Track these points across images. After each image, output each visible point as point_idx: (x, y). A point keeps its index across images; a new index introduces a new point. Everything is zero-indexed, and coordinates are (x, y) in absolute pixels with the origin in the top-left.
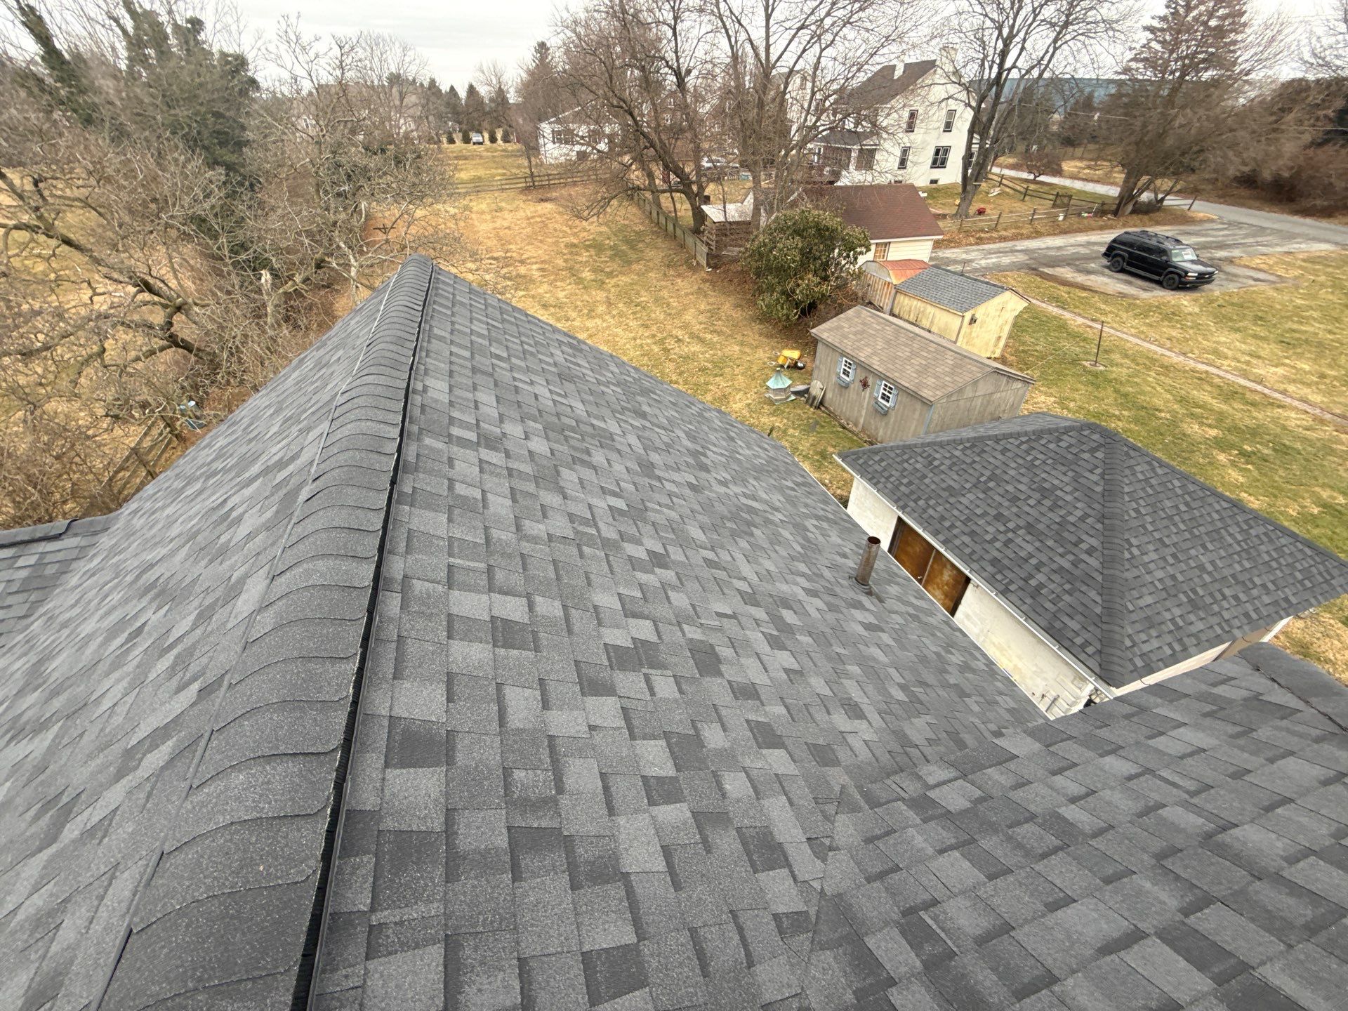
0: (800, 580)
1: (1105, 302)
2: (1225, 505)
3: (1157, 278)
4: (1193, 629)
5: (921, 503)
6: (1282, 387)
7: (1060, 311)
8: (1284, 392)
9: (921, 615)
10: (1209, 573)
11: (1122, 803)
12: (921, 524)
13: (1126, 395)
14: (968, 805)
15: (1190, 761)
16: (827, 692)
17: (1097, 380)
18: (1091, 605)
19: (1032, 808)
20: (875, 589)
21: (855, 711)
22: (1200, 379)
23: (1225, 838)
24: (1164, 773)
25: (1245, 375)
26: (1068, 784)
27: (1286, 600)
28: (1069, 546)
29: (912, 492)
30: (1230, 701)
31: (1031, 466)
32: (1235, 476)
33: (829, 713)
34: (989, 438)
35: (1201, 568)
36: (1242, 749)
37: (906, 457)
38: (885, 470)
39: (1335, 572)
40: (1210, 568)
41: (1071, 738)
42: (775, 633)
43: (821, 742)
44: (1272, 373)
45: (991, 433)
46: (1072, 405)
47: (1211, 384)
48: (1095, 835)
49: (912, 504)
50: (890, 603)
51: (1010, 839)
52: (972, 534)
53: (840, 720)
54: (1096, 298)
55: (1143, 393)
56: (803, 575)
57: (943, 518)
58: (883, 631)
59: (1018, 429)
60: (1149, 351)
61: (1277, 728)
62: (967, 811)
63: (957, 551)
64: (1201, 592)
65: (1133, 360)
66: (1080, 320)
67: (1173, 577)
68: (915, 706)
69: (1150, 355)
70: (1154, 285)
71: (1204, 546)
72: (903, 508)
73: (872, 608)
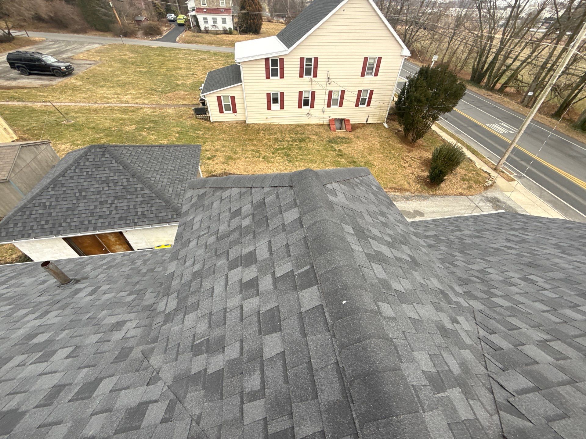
0: (26, 319)
1: (40, 91)
2: (158, 148)
3: (50, 73)
5: (64, 224)
6: (135, 102)
7: (23, 103)
8: (137, 103)
9: (111, 264)
10: (174, 170)
11: (201, 251)
12: (76, 232)
13: (94, 128)
14: (177, 300)
15: (202, 225)
16: (99, 336)
17: (77, 127)
18: (160, 204)
19: (189, 279)
20: (78, 277)
21: (119, 325)
22: (110, 110)
23: (219, 235)
24: (202, 234)
25: (121, 102)
26: (189, 262)
27: (194, 163)
28: (135, 193)
29: (54, 225)
30: (196, 202)
31: (90, 177)
32: (153, 137)
33: (109, 341)
34: (58, 177)
35: (171, 170)
36: (206, 211)
37: (28, 213)
38: (25, 227)
39: (194, 149)
40: (173, 168)
41: (179, 250)
42: (40, 354)
43: (117, 353)
44: (128, 98)
45: (56, 174)
46: (79, 142)
47: (116, 110)
48: (204, 266)
49: (60, 229)
50: (92, 275)
51: (192, 294)
52: (100, 217)
53: (117, 336)
54: (34, 91)
55: (98, 124)
56: (27, 315)
57: (82, 222)
58: (101, 287)
59: (66, 165)
60: (83, 106)
61: (207, 199)
62: (178, 302)
63: (103, 228)
65: (81, 113)
66: (39, 104)
67: (169, 178)
68: (140, 293)
69: (85, 108)
70: (52, 77)
71: (166, 164)
72: (58, 233)
73: (85, 285)
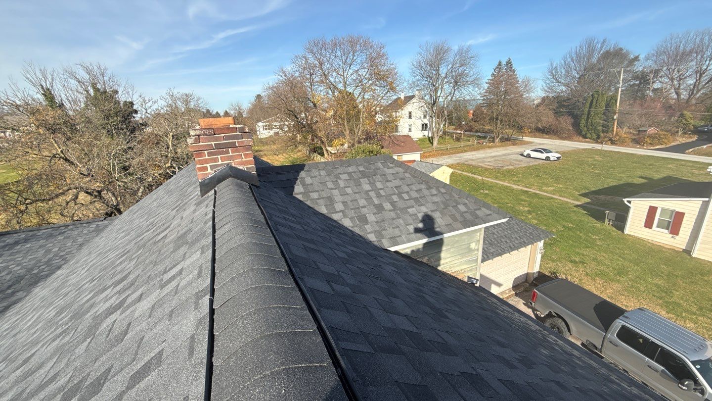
4: (491, 251)
10: (496, 235)
27: (524, 242)
35: (494, 234)
39: (541, 233)
40: (496, 233)
64: (493, 241)
